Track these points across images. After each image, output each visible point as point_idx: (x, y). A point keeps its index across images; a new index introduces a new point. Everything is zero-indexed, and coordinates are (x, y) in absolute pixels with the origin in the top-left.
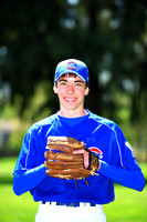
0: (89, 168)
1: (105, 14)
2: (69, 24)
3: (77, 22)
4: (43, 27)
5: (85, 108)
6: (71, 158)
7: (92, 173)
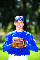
0: (24, 45)
1: (28, 4)
2: (18, 7)
3: (20, 6)
4: (11, 7)
5: (23, 29)
6: (19, 42)
7: (25, 46)
